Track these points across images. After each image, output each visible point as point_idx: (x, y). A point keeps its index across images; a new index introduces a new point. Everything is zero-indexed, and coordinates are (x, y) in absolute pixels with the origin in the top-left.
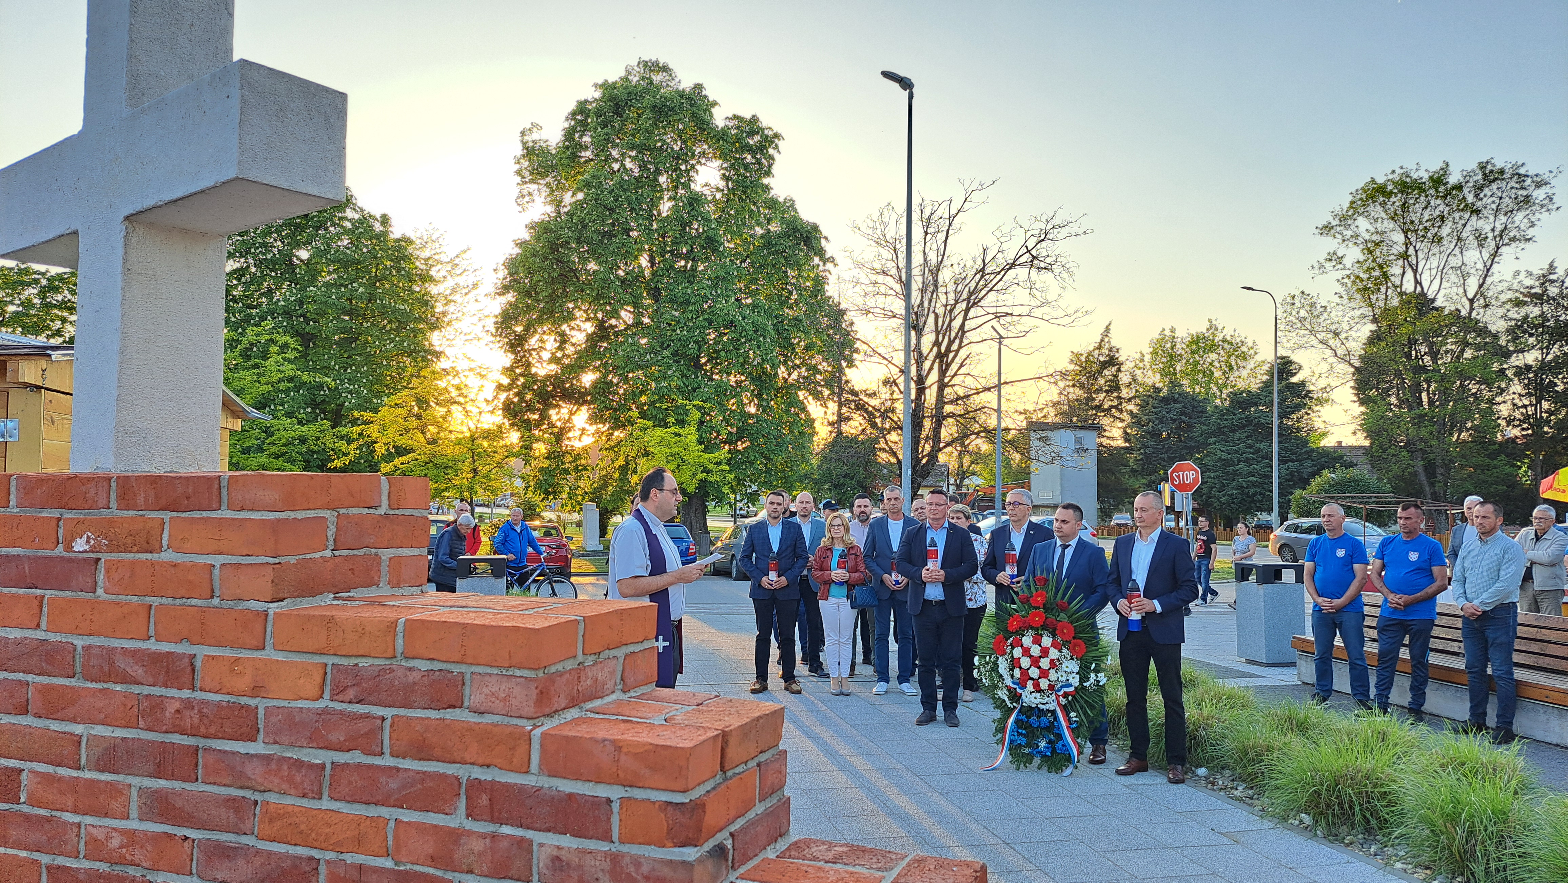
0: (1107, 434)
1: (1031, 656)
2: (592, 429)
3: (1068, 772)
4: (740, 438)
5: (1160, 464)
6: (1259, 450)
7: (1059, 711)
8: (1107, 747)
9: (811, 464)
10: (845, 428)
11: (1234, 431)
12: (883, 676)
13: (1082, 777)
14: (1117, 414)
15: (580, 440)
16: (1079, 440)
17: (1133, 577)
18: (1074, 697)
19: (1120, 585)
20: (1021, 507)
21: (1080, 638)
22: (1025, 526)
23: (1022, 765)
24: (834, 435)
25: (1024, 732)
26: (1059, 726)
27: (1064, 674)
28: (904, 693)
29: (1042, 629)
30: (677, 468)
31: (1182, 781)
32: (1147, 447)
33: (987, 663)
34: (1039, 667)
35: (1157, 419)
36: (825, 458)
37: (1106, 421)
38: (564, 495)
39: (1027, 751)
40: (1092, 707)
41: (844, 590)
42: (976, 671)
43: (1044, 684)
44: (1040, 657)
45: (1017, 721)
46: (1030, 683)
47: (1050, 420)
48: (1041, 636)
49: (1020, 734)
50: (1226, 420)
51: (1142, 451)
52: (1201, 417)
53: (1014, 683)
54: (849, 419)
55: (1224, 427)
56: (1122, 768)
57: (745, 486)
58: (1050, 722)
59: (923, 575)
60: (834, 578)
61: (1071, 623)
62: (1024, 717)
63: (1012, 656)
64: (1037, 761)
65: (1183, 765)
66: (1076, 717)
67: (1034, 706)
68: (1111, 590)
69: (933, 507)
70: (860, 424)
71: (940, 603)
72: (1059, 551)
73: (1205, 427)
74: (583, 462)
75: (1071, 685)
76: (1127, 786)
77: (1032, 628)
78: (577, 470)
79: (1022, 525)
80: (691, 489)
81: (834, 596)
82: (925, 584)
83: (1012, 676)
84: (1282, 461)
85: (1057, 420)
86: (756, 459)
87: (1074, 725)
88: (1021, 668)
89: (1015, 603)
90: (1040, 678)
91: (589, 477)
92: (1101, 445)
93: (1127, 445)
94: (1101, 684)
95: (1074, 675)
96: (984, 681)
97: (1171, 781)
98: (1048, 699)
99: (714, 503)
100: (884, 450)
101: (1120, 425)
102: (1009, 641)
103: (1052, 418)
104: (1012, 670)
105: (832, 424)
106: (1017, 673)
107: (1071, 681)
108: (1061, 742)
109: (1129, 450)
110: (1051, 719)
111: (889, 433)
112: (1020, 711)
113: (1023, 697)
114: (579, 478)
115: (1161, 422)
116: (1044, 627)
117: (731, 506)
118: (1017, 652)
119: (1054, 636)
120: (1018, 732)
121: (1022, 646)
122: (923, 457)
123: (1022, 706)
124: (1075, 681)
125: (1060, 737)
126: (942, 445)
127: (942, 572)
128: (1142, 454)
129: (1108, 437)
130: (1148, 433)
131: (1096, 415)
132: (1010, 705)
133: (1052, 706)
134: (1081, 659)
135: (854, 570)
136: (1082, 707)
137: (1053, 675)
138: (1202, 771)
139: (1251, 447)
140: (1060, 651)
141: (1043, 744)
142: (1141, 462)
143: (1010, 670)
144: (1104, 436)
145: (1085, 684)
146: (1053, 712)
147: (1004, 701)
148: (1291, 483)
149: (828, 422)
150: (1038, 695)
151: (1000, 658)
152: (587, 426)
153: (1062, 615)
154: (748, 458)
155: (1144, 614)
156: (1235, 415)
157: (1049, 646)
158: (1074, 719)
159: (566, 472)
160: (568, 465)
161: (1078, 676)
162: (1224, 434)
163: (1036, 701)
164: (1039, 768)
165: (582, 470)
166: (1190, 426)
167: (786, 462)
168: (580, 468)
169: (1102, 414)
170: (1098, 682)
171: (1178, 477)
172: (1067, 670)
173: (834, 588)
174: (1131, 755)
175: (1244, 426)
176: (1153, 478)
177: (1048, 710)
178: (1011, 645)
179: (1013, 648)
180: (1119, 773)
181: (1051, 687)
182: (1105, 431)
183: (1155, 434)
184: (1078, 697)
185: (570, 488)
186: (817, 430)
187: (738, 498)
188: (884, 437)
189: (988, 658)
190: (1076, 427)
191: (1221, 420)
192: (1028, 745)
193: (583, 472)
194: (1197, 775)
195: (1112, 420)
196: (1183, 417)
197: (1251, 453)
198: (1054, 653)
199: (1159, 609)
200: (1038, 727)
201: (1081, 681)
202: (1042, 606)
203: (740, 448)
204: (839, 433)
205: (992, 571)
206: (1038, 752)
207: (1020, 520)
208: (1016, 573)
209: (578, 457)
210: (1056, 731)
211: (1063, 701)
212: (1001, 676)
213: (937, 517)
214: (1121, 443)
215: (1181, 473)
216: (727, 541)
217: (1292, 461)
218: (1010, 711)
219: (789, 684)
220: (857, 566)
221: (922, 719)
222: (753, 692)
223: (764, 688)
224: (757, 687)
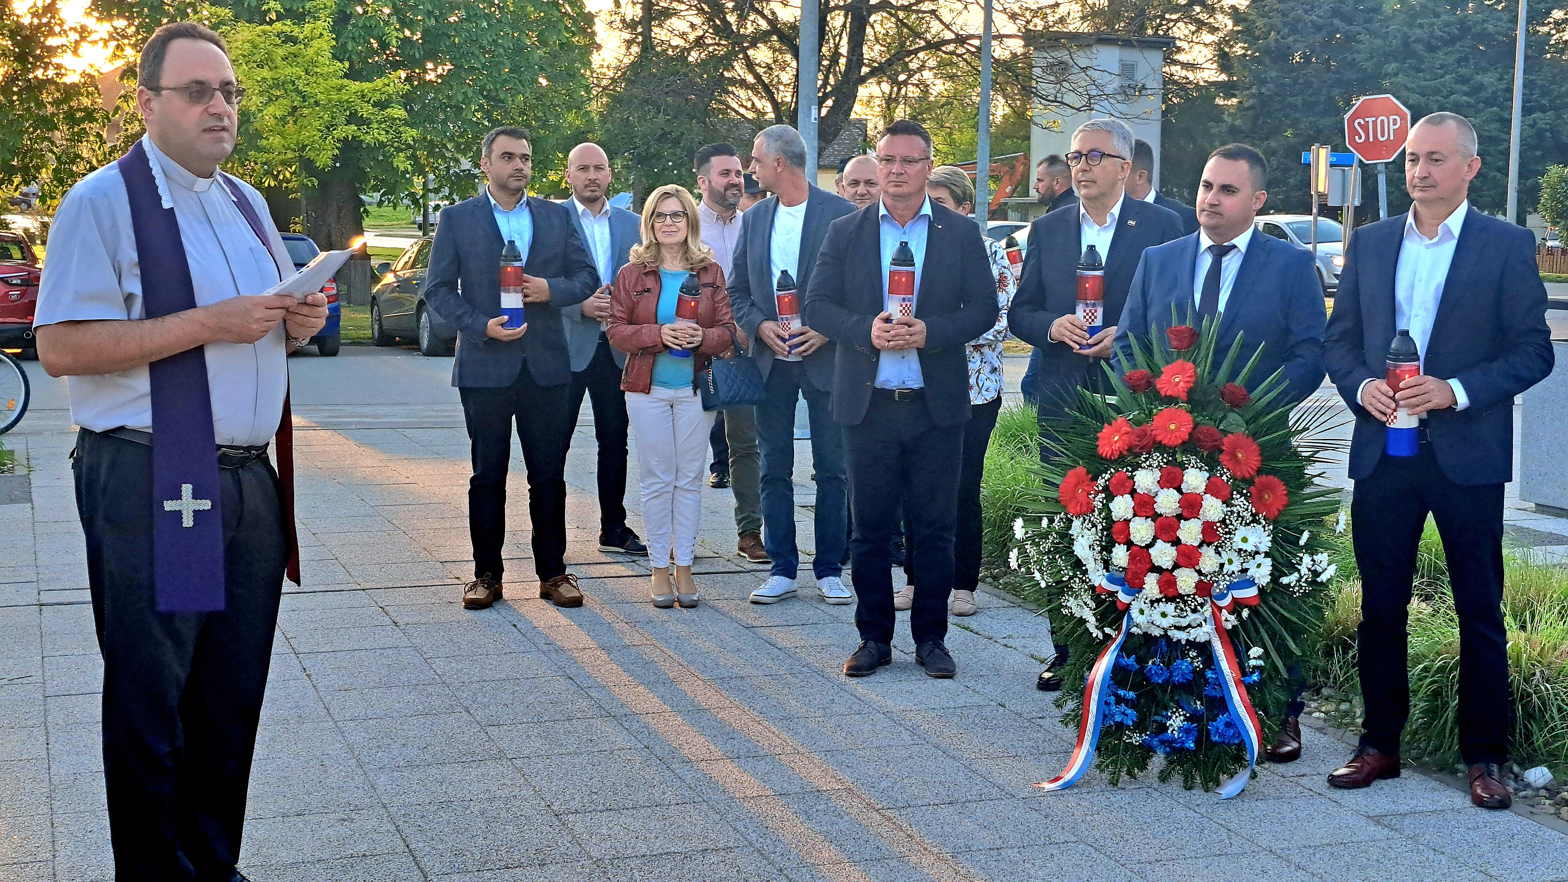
0: (1180, 57)
1: (1155, 516)
2: (103, 29)
3: (1230, 787)
4: (433, 56)
5: (1286, 116)
6: (1481, 87)
7: (1218, 647)
8: (1302, 718)
9: (587, 113)
10: (659, 33)
11: (1432, 49)
12: (784, 563)
13: (1265, 798)
14: (1204, 17)
15: (75, 52)
16: (1127, 70)
17: (1401, 325)
18: (1254, 611)
20: (1106, 162)
21: (1274, 472)
22: (1116, 210)
23: (1124, 776)
24: (635, 49)
25: (1132, 694)
26: (1220, 682)
27: (1234, 556)
28: (822, 599)
29: (1183, 453)
30: (291, 114)
31: (1503, 804)
32: (1263, 82)
33: (1045, 536)
34: (1176, 542)
35: (1285, 24)
36: (617, 100)
37: (1181, 30)
38: (45, 175)
39: (1136, 739)
40: (1296, 632)
41: (687, 367)
42: (1014, 554)
43: (1186, 581)
44: (1179, 517)
45: (1118, 674)
46: (1151, 582)
47: (1071, 28)
48: (1183, 467)
49: (1119, 700)
50: (1421, 26)
51: (1254, 90)
52: (1369, 21)
53: (1111, 580)
54: (667, 13)
55: (1417, 41)
56: (1342, 771)
57: (444, 157)
58: (1194, 671)
59: (875, 332)
60: (668, 340)
61: (1255, 435)
62: (1131, 660)
63: (1108, 518)
64: (1158, 761)
65: (1501, 765)
66: (1259, 658)
67: (1157, 632)
69: (896, 167)
70: (692, 26)
71: (915, 396)
72: (1206, 263)
73: (1378, 42)
74: (86, 102)
75: (1251, 583)
76: (1377, 820)
77: (1160, 447)
78: (71, 119)
79: (1107, 208)
80: (324, 159)
81: (665, 384)
82: (876, 352)
83: (1107, 564)
84: (1526, 111)
85: (1085, 28)
86: (467, 100)
87: (1255, 677)
88: (1129, 544)
89: (1113, 392)
90: (1176, 566)
91: (99, 135)
92: (1168, 80)
93: (1223, 77)
94: (1323, 578)
95: (1259, 558)
96: (1037, 576)
97: (1479, 802)
98: (1192, 616)
99: (377, 195)
100: (743, 83)
101: (1207, 38)
102: (1101, 482)
103: (1075, 25)
104: (1107, 548)
105: (631, 25)
106: (1120, 555)
107: (1253, 572)
108: (1222, 719)
109: (1227, 89)
110: (1198, 664)
111: (753, 45)
112: (1123, 648)
113: (1134, 612)
114: (78, 137)
115: (1294, 31)
116: (1191, 446)
117: (415, 202)
118: (1122, 506)
119: (1211, 470)
120: (1116, 695)
121: (1133, 492)
122: (826, 96)
123: (1129, 635)
124: (1262, 572)
125: (1221, 704)
126: (865, 70)
127: (921, 326)
128: (1253, 96)
129: (1186, 66)
130: (1266, 52)
131: (1163, 18)
132: (1096, 633)
133: (1204, 633)
134: (1275, 522)
135: (708, 321)
136: (1273, 635)
137: (1209, 561)
138: (1539, 775)
139: (1464, 80)
140: (1227, 502)
141: (1176, 722)
142: (1251, 113)
143: (1103, 549)
144: (1175, 62)
145: (1285, 580)
146: (1205, 649)
147: (1082, 621)
148: (1538, 153)
149: (623, 21)
150: (1170, 608)
151: (1077, 523)
152: (91, 22)
153: (1233, 417)
154: (449, 97)
155: (1424, 416)
156: (1437, 15)
157: (1202, 488)
158: (1252, 663)
159: (49, 124)
160: (50, 109)
161: (1269, 561)
162: (1413, 54)
163: (1165, 623)
164: (1164, 777)
165: (82, 120)
166: (1349, 38)
167: (533, 108)
168: (79, 115)
169: (1174, 17)
170: (1316, 574)
171: (1365, 128)
172: (1244, 546)
173: (666, 366)
174: (1365, 741)
175: (1453, 40)
176: (1273, 144)
177: (1191, 644)
178: (1106, 489)
179: (1110, 497)
180: (1336, 782)
181: (1204, 588)
182: (1179, 50)
183: (1281, 56)
184: (1264, 611)
185: (58, 159)
186: (598, 40)
187: (431, 186)
188: (744, 50)
189: (1045, 523)
190: (1127, 44)
191: (1411, 26)
192: (1140, 726)
193: (86, 125)
194: (1528, 786)
195: (1193, 28)
196: (1336, 22)
197: (1467, 94)
198: (1213, 509)
199: (1462, 399)
200: (1167, 682)
201: (1276, 573)
202: (1184, 396)
203: (431, 76)
204: (647, 45)
205: (1040, 315)
206: (1162, 742)
207: (1103, 195)
208: (1098, 322)
209: (71, 91)
210: (1208, 690)
211: (1230, 621)
212: (1078, 564)
213: (907, 191)
214: (1211, 74)
215: (1370, 120)
216: (407, 273)
217: (1543, 109)
218: (1098, 647)
219: (556, 585)
220: (715, 310)
221: (863, 661)
222: (472, 605)
223: (496, 596)
224: (481, 594)
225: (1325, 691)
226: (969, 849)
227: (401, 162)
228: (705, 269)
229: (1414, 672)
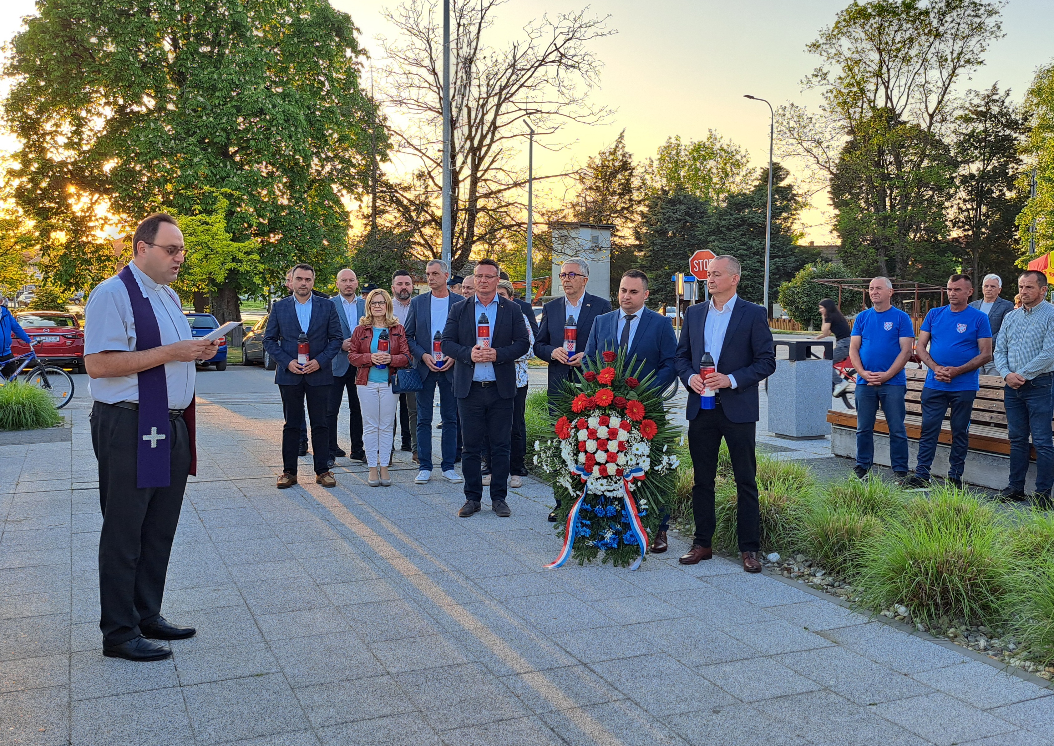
0: (619, 234)
1: (598, 439)
2: (115, 218)
3: (635, 564)
4: (273, 230)
5: (666, 260)
6: (751, 247)
7: (627, 500)
8: (668, 532)
9: (346, 257)
10: (379, 221)
11: (729, 230)
12: (426, 464)
13: (651, 570)
14: (628, 215)
15: (102, 229)
16: (594, 239)
18: (643, 482)
19: (691, 360)
20: (577, 277)
21: (651, 418)
22: (581, 299)
23: (586, 560)
24: (369, 228)
25: (588, 522)
26: (628, 516)
27: (633, 457)
28: (447, 481)
29: (610, 409)
30: (205, 258)
31: (758, 570)
32: (655, 245)
33: (549, 448)
34: (607, 451)
35: (664, 219)
36: (360, 251)
37: (618, 222)
38: (86, 286)
39: (591, 543)
40: (663, 493)
41: (385, 374)
42: (535, 458)
43: (611, 469)
44: (608, 439)
45: (582, 512)
46: (596, 469)
47: (569, 220)
48: (609, 416)
49: (583, 525)
50: (724, 220)
51: (651, 248)
52: (702, 217)
53: (578, 469)
54: (383, 212)
55: (723, 226)
56: (686, 556)
57: (278, 278)
58: (617, 511)
59: (473, 354)
60: (374, 361)
61: (642, 401)
62: (588, 507)
63: (577, 440)
64: (602, 554)
65: (757, 552)
66: (646, 504)
67: (599, 493)
68: (681, 365)
69: (483, 280)
70: (395, 217)
71: (491, 385)
72: (623, 323)
73: (706, 227)
74: (106, 252)
75: (641, 470)
76: (701, 578)
77: (599, 407)
78: (99, 260)
79: (577, 298)
80: (220, 278)
81: (374, 381)
82: (473, 363)
83: (576, 461)
84: (772, 258)
85: (575, 220)
86: (289, 251)
87: (644, 514)
88: (586, 452)
89: (579, 382)
90: (607, 462)
91: (113, 268)
92: (613, 244)
93: (637, 243)
94: (673, 467)
95: (644, 458)
96: (545, 467)
97: (747, 570)
98: (615, 485)
99: (246, 295)
100: (419, 244)
101: (631, 225)
102: (574, 423)
103: (571, 219)
104: (576, 454)
105: (367, 217)
106: (582, 457)
107: (642, 465)
108: (629, 533)
109: (639, 248)
110: (618, 508)
111: (424, 226)
112: (584, 500)
113: (589, 484)
114: (103, 269)
115: (668, 222)
116: (612, 406)
117: (264, 298)
118: (583, 435)
119: (622, 417)
120: (581, 523)
121: (588, 428)
122: (457, 250)
123: (587, 494)
124: (646, 465)
125: (628, 526)
126: (475, 238)
127: (494, 351)
128: (651, 251)
129: (620, 237)
130: (657, 231)
131: (610, 215)
132: (573, 494)
133: (620, 493)
134: (652, 441)
135: (396, 352)
136: (652, 494)
137: (621, 459)
138: (774, 557)
139: (744, 244)
140: (629, 432)
141: (609, 535)
142: (649, 258)
143: (575, 454)
144: (616, 236)
145: (656, 468)
146: (621, 500)
147: (567, 489)
148: (777, 276)
149: (363, 215)
150: (605, 481)
151: (563, 442)
152: (110, 215)
153: (632, 393)
154: (281, 250)
155: (718, 391)
156: (732, 215)
157: (618, 426)
158: (643, 507)
159: (88, 262)
160: (89, 255)
161: (649, 459)
162: (722, 232)
163: (602, 489)
164: (604, 561)
165: (105, 260)
166: (693, 225)
167: (320, 254)
168: (103, 258)
169: (615, 215)
170: (671, 465)
171: (698, 264)
172: (637, 452)
173: (374, 372)
174: (696, 541)
175: (739, 226)
176: (660, 272)
177: (615, 498)
178: (575, 427)
179: (577, 430)
180: (683, 562)
181: (619, 472)
182: (618, 230)
183: (662, 233)
184: (648, 482)
185: (93, 279)
186: (351, 224)
187: (272, 291)
188: (419, 228)
189: (549, 442)
190: (593, 227)
191: (720, 220)
192: (593, 537)
193: (107, 263)
194: (769, 562)
195: (624, 220)
196: (687, 217)
197: (745, 250)
198: (623, 435)
199: (734, 385)
200: (605, 516)
201: (652, 464)
202: (609, 384)
203: (272, 240)
204: (374, 226)
205: (547, 347)
206: (603, 545)
207: (575, 293)
208: (574, 350)
209: (99, 247)
210: (623, 520)
211: (632, 487)
212: (564, 462)
213: (487, 290)
214: (632, 241)
215: (701, 261)
216: (259, 331)
217: (779, 257)
218: (573, 500)
219: (323, 477)
220: (399, 346)
221: (467, 510)
222: (281, 486)
223: (292, 482)
224: (285, 481)
225: (679, 520)
226: (513, 597)
227: (257, 280)
228: (395, 327)
229: (718, 509)
